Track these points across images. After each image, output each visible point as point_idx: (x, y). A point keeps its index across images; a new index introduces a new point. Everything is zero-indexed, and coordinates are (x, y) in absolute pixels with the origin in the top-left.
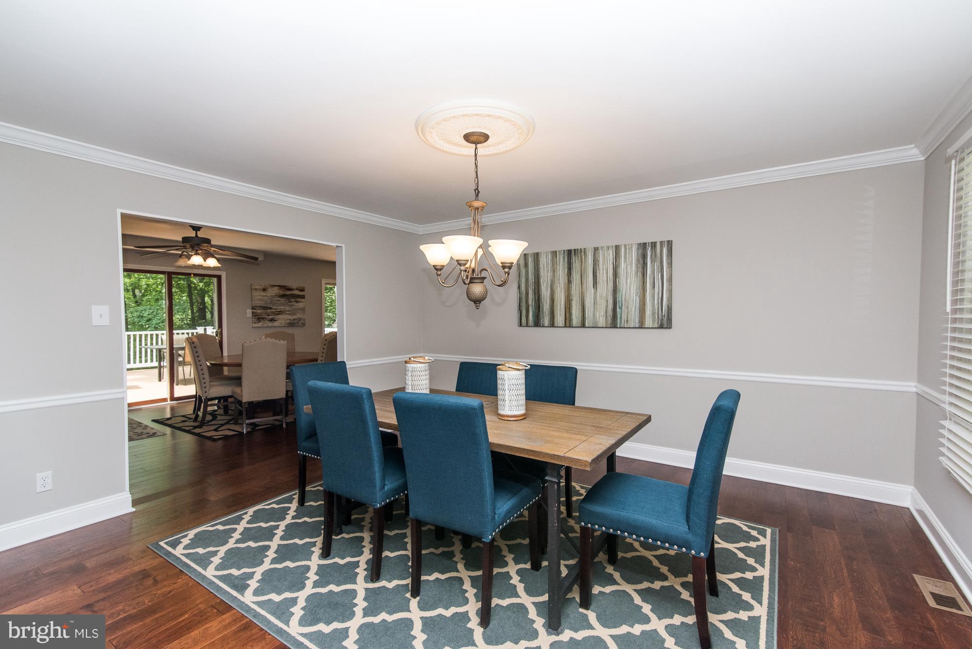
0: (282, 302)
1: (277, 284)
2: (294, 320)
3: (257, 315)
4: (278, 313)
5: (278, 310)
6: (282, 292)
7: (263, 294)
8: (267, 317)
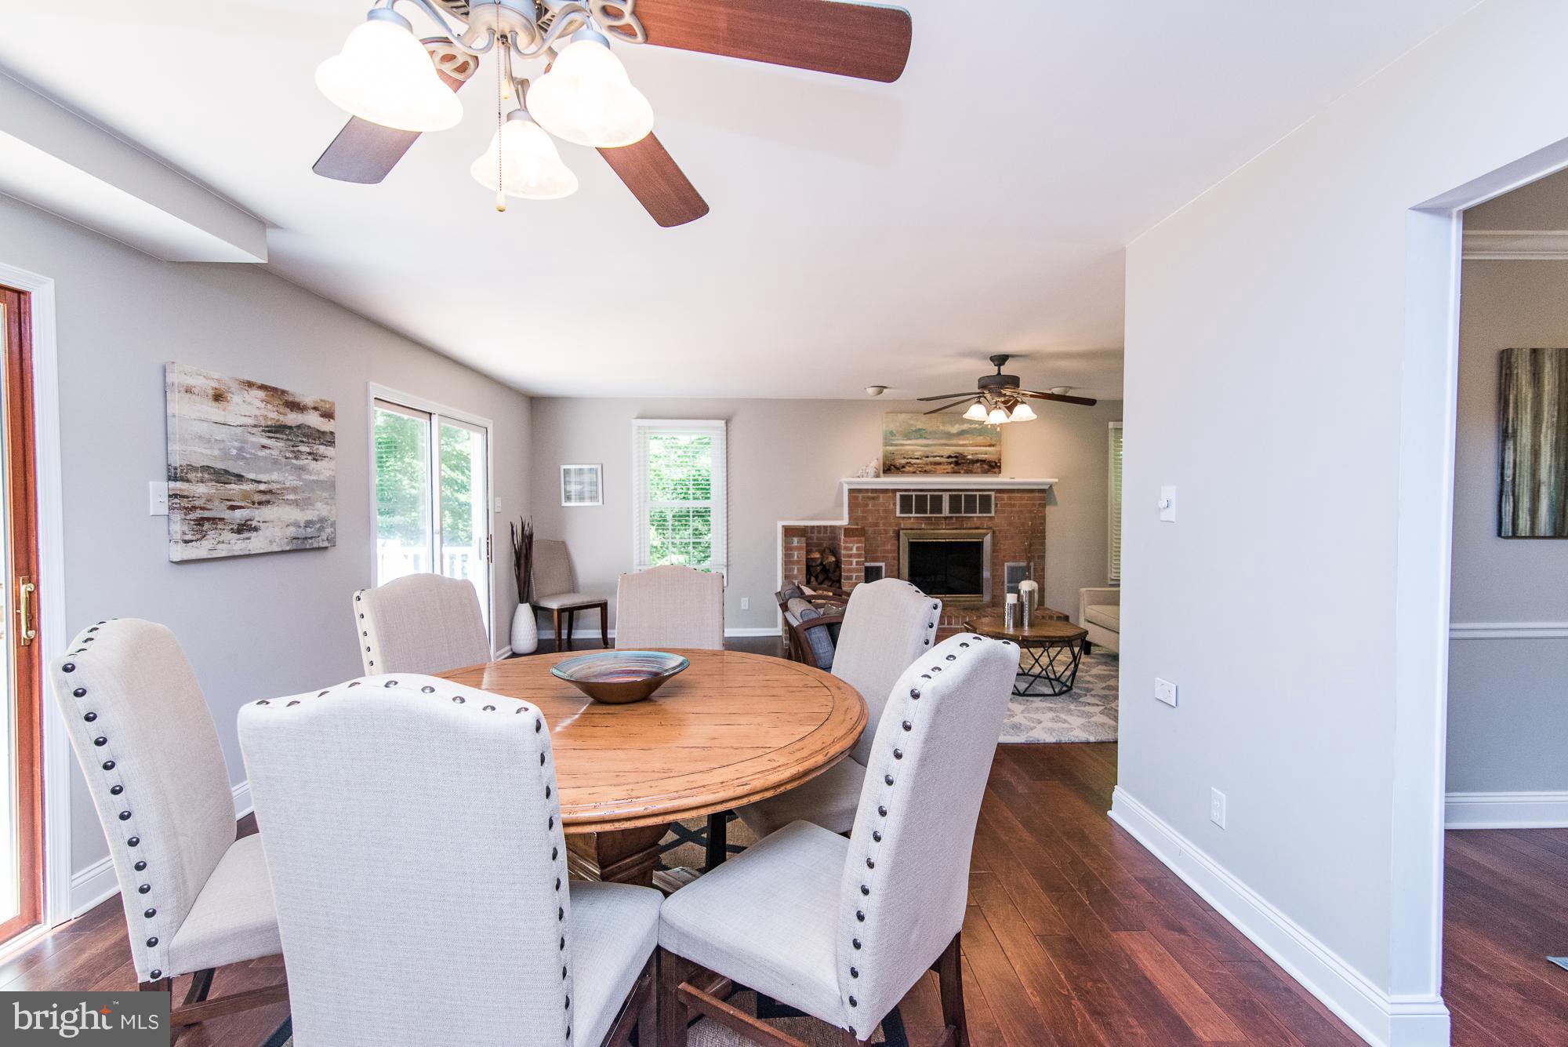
0: (275, 453)
1: (260, 382)
2: (308, 524)
3: (194, 508)
4: (264, 498)
5: (262, 487)
6: (274, 415)
7: (214, 412)
8: (227, 515)
